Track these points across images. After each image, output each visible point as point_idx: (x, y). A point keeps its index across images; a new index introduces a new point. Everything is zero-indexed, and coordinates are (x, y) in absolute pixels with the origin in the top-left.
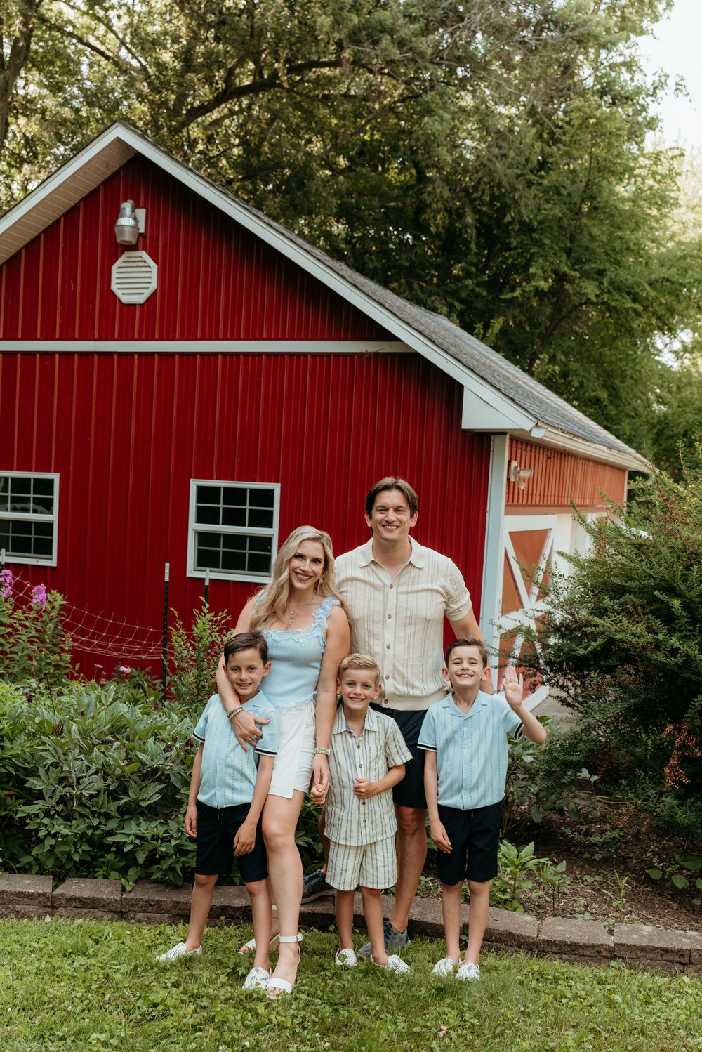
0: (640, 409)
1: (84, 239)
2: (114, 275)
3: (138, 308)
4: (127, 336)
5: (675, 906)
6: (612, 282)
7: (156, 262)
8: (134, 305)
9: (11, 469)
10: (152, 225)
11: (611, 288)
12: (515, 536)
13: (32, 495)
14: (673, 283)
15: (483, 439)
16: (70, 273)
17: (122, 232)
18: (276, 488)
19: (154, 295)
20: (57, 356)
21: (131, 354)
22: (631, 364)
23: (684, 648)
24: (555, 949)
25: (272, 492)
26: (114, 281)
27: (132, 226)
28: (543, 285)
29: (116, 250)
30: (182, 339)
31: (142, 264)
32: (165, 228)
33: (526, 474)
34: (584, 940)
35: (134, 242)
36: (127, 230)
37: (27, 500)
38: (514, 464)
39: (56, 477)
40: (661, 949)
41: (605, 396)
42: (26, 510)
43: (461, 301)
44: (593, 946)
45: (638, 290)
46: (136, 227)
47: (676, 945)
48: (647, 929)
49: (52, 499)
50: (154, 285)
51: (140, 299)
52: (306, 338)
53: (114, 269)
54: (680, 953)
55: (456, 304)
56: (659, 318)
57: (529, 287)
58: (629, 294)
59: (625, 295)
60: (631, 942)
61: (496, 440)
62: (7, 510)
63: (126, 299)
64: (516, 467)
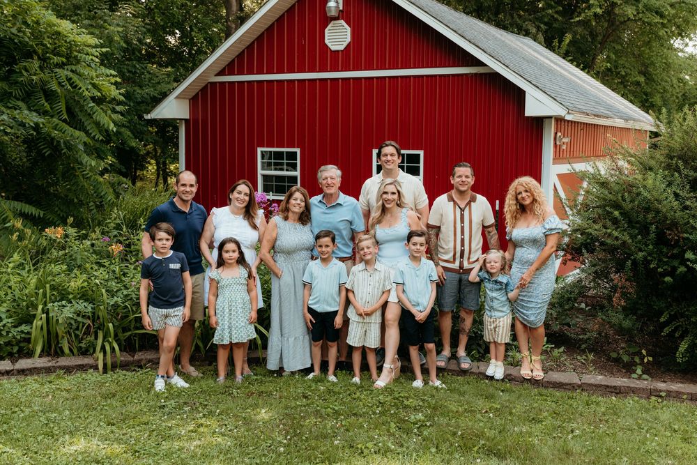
0: (668, 88)
1: (309, 15)
2: (326, 35)
3: (340, 53)
4: (335, 69)
5: (624, 371)
6: (645, 6)
7: (350, 27)
8: (338, 51)
9: (273, 147)
10: (347, 5)
11: (644, 9)
12: (560, 176)
13: (285, 161)
14: (687, 4)
15: (539, 122)
16: (302, 34)
17: (330, 11)
18: (421, 153)
19: (349, 45)
20: (296, 82)
21: (337, 79)
22: (659, 59)
23: (620, 236)
24: (551, 385)
25: (419, 155)
26: (326, 38)
27: (336, 7)
28: (599, 11)
29: (327, 20)
30: (366, 69)
31: (341, 27)
32: (354, 7)
33: (566, 140)
34: (567, 381)
35: (337, 15)
36: (333, 9)
37: (282, 164)
38: (559, 134)
39: (298, 150)
40: (605, 386)
41: (643, 80)
42: (282, 170)
43: (545, 24)
44: (570, 384)
45: (663, 10)
46: (338, 7)
47: (613, 384)
48: (601, 377)
49: (296, 163)
50: (349, 40)
51: (341, 48)
52: (436, 67)
53: (326, 31)
54: (615, 387)
55: (542, 26)
56: (678, 27)
57: (590, 13)
58: (657, 13)
59: (654, 14)
60: (590, 382)
61: (546, 122)
62: (271, 170)
63: (333, 48)
64: (560, 136)
